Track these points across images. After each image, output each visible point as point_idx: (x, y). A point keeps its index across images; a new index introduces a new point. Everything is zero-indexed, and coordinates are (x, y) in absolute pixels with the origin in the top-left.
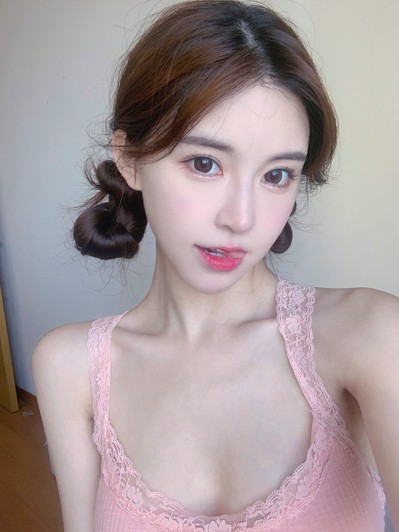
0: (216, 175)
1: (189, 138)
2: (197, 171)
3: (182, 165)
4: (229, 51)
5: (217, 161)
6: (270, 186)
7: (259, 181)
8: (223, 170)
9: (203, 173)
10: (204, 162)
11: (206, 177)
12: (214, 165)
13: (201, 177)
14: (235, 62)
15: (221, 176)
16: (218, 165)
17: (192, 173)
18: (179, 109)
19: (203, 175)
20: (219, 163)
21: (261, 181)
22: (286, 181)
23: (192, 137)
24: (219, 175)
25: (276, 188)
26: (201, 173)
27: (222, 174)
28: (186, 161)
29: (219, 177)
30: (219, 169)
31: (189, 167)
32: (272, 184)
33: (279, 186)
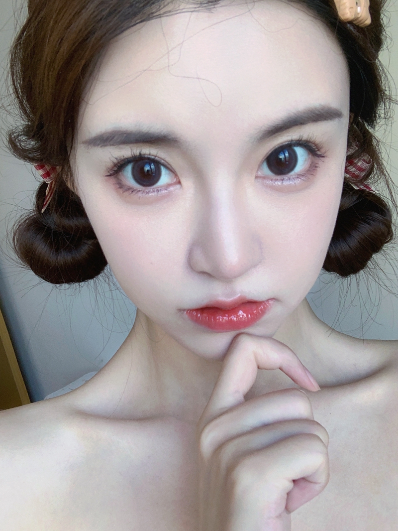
0: (168, 186)
21: (256, 177)
22: (308, 164)
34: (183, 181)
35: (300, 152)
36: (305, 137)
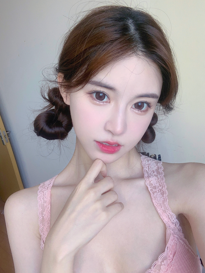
0: (106, 102)
1: (93, 81)
2: (96, 99)
3: (88, 95)
4: (118, 36)
5: (107, 95)
7: (130, 107)
8: (111, 100)
9: (99, 101)
10: (101, 95)
11: (100, 103)
12: (106, 97)
13: (98, 102)
14: (120, 42)
15: (109, 103)
16: (108, 97)
17: (93, 100)
18: (88, 65)
19: (99, 102)
20: (108, 96)
21: (131, 108)
22: (146, 109)
23: (94, 81)
24: (108, 102)
25: (140, 112)
26: (98, 100)
27: (110, 102)
28: (91, 93)
29: (107, 103)
30: (109, 99)
31: (92, 97)
32: (137, 110)
33: (141, 111)
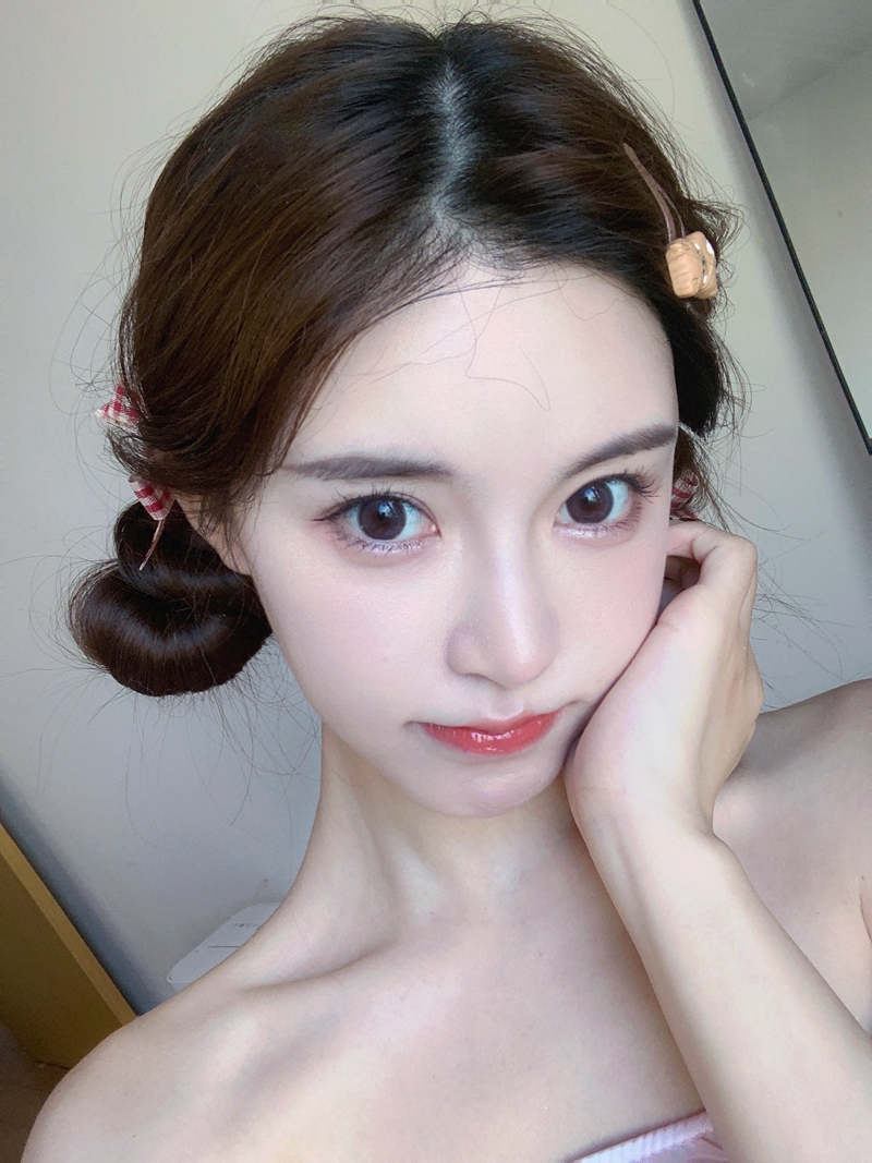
0: (421, 538)
5: (417, 503)
6: (585, 532)
8: (440, 521)
9: (383, 542)
11: (391, 552)
13: (379, 553)
16: (422, 512)
17: (354, 546)
19: (384, 548)
20: (420, 506)
24: (431, 535)
25: (603, 534)
27: (438, 532)
28: (332, 516)
29: (428, 543)
30: (428, 522)
32: (588, 527)
33: (610, 528)
34: (443, 531)
35: (618, 491)
36: (631, 471)
